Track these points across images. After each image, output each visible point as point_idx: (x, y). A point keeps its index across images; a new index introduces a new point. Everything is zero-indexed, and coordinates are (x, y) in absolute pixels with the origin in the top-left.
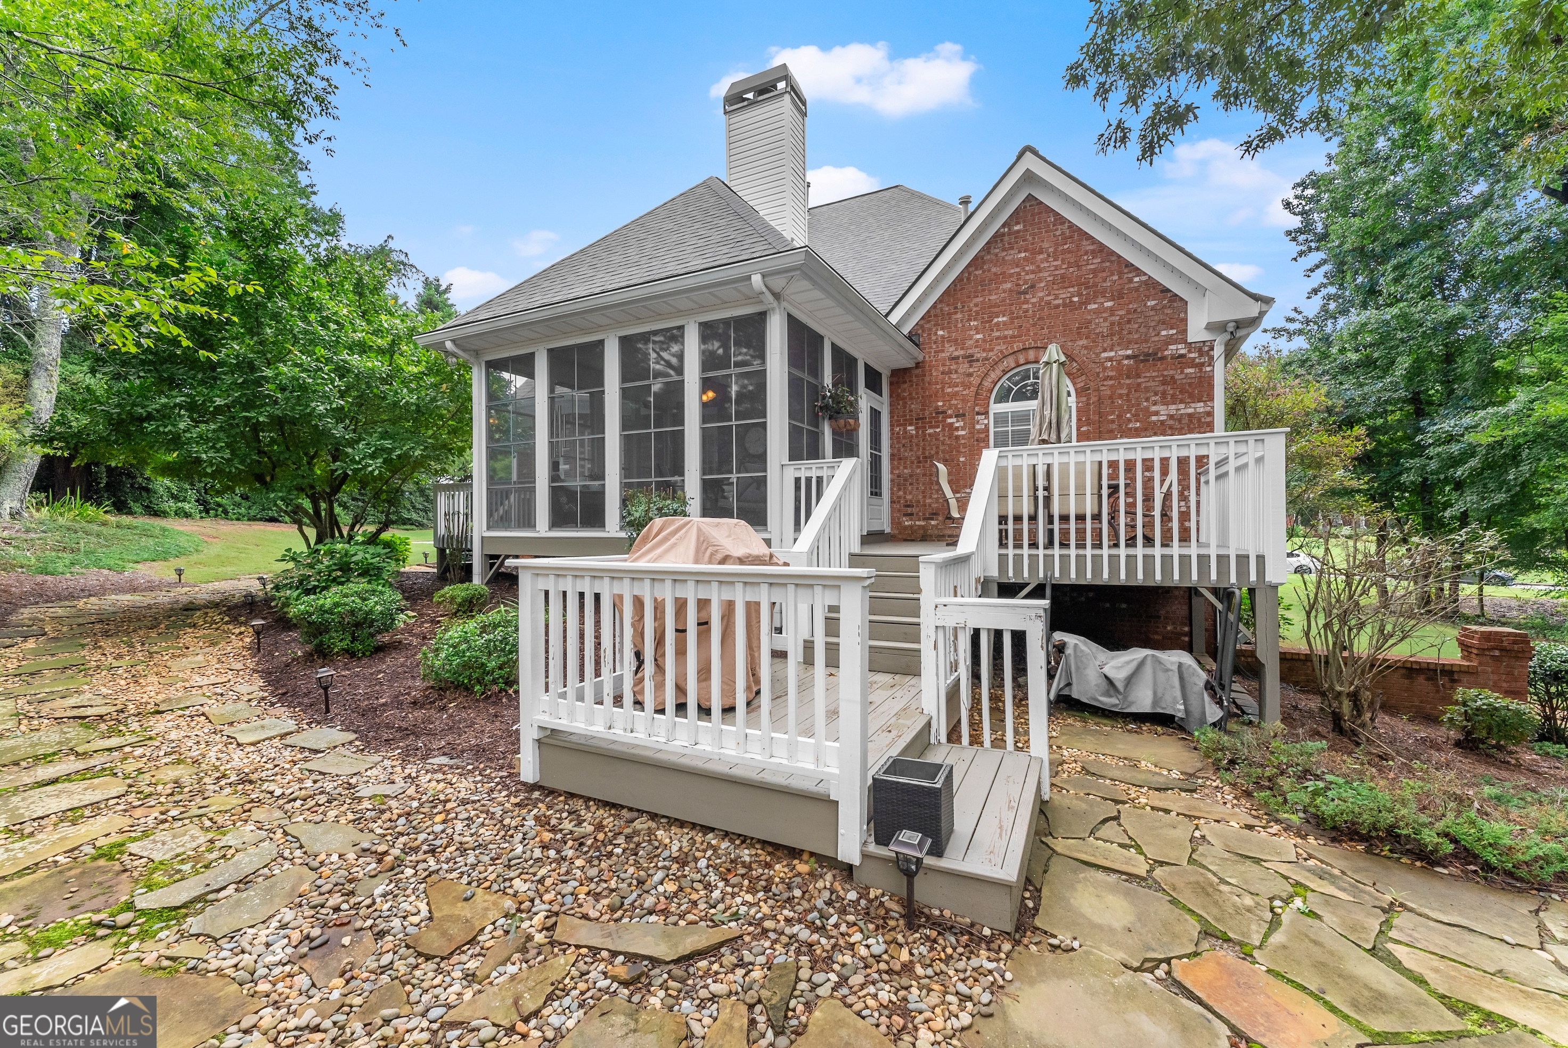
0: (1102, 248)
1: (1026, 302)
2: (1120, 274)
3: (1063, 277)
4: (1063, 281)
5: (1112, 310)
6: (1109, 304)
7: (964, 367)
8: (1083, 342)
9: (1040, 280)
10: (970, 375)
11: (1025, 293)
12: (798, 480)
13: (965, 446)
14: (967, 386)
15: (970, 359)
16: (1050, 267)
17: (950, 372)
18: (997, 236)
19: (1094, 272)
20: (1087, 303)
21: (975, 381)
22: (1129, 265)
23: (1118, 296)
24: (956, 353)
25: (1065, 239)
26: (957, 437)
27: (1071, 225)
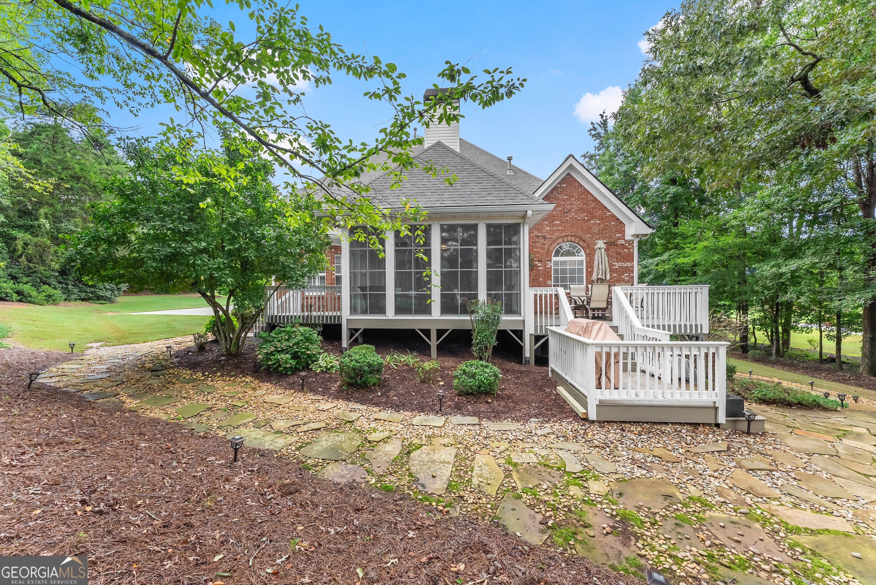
0: (595, 200)
1: (567, 217)
2: (602, 210)
3: (581, 208)
4: (581, 210)
5: (599, 224)
6: (598, 222)
7: (541, 241)
8: (589, 235)
9: (573, 208)
10: (544, 244)
11: (567, 213)
12: (536, 295)
13: (542, 274)
14: (543, 249)
15: (544, 238)
16: (577, 204)
17: (536, 242)
18: (555, 188)
19: (593, 208)
20: (590, 220)
21: (546, 247)
22: (605, 208)
23: (601, 219)
24: (538, 234)
25: (582, 193)
26: (539, 270)
27: (584, 188)
